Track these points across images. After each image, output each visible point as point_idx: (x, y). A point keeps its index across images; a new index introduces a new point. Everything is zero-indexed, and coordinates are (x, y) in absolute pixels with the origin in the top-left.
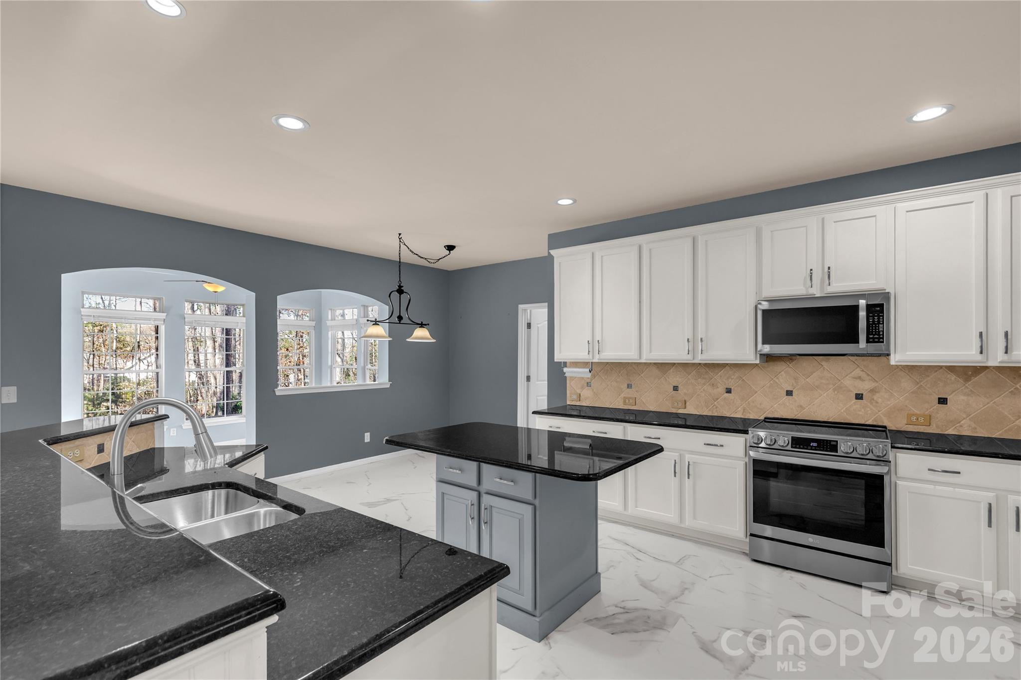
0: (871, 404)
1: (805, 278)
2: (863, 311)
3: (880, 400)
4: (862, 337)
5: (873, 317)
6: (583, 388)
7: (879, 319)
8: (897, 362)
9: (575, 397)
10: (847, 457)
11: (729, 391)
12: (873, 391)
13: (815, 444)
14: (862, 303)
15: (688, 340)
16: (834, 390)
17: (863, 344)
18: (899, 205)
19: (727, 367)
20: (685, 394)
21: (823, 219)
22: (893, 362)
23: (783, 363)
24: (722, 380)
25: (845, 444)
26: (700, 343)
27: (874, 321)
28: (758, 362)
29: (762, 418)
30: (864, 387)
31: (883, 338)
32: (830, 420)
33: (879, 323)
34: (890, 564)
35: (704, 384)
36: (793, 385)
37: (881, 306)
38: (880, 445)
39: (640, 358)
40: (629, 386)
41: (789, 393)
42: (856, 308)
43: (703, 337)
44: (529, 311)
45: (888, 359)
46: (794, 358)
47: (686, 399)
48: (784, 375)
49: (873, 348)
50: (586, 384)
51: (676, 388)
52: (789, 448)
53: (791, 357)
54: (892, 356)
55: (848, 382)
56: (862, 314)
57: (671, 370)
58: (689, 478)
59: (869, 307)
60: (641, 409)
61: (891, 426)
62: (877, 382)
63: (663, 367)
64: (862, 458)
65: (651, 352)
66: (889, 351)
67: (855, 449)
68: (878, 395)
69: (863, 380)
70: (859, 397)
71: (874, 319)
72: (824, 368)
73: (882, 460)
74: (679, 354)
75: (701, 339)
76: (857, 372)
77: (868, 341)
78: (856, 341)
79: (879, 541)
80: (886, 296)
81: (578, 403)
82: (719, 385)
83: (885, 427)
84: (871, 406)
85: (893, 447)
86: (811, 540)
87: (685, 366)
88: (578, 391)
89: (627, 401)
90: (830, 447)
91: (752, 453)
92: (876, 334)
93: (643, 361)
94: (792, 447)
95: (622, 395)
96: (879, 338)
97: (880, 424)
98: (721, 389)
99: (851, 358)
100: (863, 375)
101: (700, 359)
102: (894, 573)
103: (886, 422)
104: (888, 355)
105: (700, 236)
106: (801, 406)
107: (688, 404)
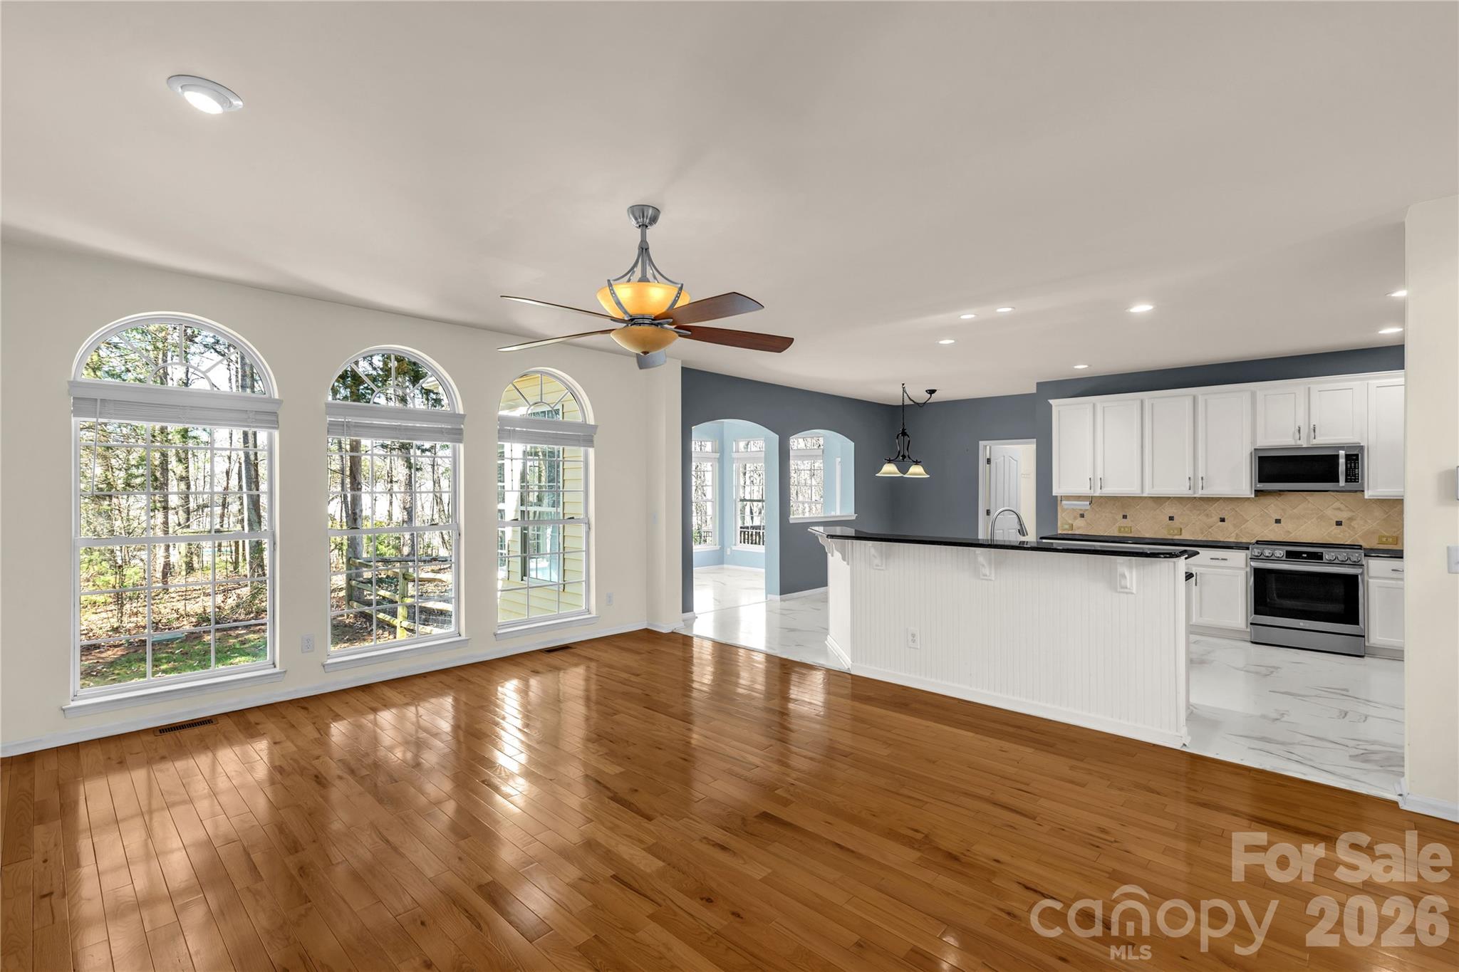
0: (1349, 528)
1: (1294, 433)
2: (1342, 458)
3: (1356, 526)
4: (1342, 478)
5: (1351, 463)
6: (1075, 518)
7: (1355, 465)
8: (1370, 496)
9: (1067, 527)
10: (1330, 563)
11: (1223, 520)
12: (1351, 519)
13: (1305, 555)
14: (1342, 453)
15: (1190, 478)
16: (1317, 519)
17: (1342, 482)
18: (1370, 382)
19: (1221, 501)
20: (1181, 523)
21: (1309, 388)
22: (1366, 497)
23: (1272, 497)
24: (1216, 511)
25: (1328, 555)
26: (1200, 481)
27: (1351, 466)
28: (1253, 496)
29: (1254, 541)
30: (1342, 516)
31: (1358, 479)
32: (1314, 542)
33: (1355, 468)
34: (1364, 636)
35: (1199, 515)
36: (1281, 515)
37: (1357, 455)
38: (1356, 555)
39: (1142, 492)
40: (1125, 517)
41: (1278, 521)
42: (1337, 456)
43: (1204, 476)
44: (988, 447)
45: (1364, 495)
46: (1282, 493)
47: (1182, 527)
48: (1273, 507)
49: (1352, 486)
50: (1079, 516)
51: (1171, 518)
52: (1284, 558)
53: (1281, 492)
54: (1366, 492)
55: (1329, 512)
56: (1342, 461)
57: (1167, 503)
58: (1196, 585)
59: (1348, 457)
60: (1136, 536)
61: (1365, 545)
62: (1353, 512)
63: (1159, 500)
64: (1342, 564)
65: (1153, 487)
66: (1363, 487)
67: (1337, 558)
68: (1355, 522)
69: (1342, 511)
70: (1339, 523)
71: (1351, 465)
72: (1309, 502)
73: (1357, 564)
74: (1182, 490)
75: (1202, 478)
76: (1337, 504)
77: (1346, 481)
78: (1338, 481)
79: (1355, 621)
80: (1362, 448)
81: (1070, 532)
82: (1213, 515)
83: (1361, 546)
84: (1349, 531)
85: (1365, 556)
86: (1301, 624)
87: (1181, 500)
88: (1070, 522)
89: (1122, 529)
90: (1317, 557)
91: (1253, 564)
92: (1353, 476)
93: (1144, 495)
94: (1286, 558)
95: (1117, 525)
96: (1356, 479)
97: (1357, 544)
98: (1216, 518)
99: (1332, 493)
100: (1342, 507)
101: (1199, 494)
102: (1367, 644)
103: (1361, 543)
104: (1363, 491)
105: (1200, 397)
106: (1289, 532)
107: (1183, 531)
